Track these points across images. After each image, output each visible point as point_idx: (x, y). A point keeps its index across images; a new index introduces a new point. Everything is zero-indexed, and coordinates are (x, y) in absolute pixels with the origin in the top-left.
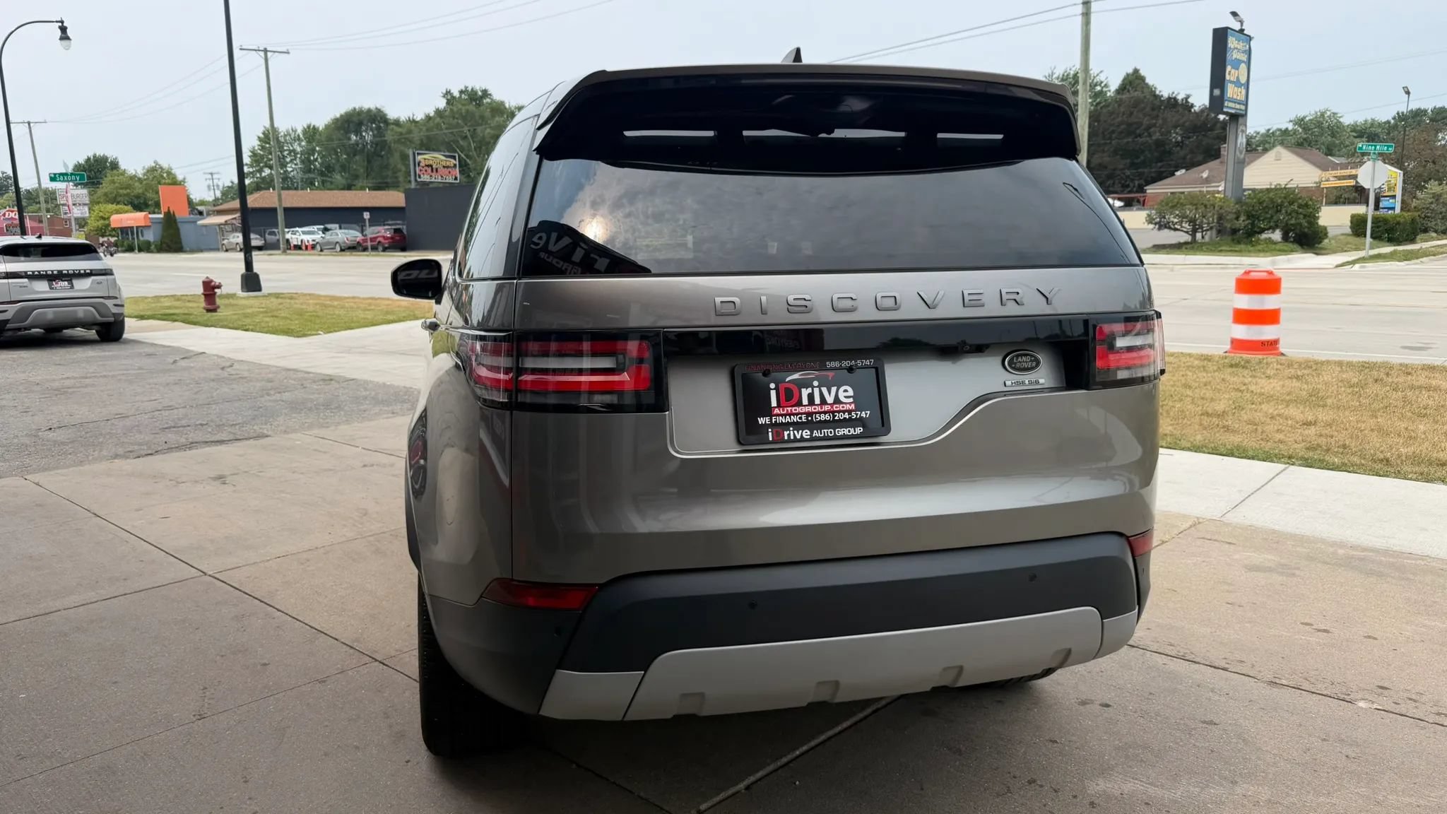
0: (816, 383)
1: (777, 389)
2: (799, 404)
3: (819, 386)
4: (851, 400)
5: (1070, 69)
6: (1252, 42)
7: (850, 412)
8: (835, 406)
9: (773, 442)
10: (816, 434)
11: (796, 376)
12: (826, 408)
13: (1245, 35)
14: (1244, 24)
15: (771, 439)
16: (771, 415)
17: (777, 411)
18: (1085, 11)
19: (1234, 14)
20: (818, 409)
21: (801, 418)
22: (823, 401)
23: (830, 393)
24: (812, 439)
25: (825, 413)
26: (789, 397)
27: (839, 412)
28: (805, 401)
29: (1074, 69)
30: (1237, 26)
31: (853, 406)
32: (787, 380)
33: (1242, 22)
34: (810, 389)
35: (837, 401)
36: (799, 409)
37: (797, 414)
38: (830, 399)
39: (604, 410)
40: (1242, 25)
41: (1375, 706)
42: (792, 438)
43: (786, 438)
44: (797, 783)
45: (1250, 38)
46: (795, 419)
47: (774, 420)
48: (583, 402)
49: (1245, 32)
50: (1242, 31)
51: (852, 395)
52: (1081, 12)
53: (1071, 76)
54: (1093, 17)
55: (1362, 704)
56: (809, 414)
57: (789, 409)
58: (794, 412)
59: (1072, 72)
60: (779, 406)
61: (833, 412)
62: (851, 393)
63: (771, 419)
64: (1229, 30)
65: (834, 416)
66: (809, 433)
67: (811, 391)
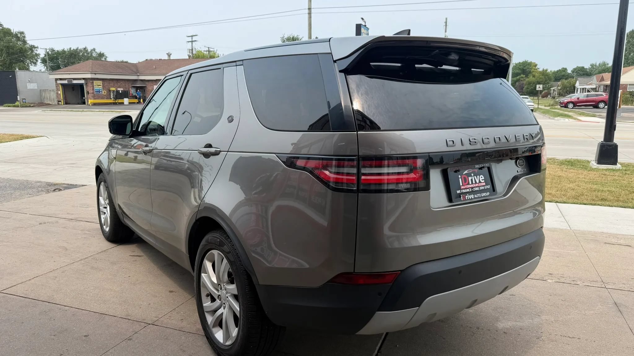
0: (472, 175)
1: (461, 178)
2: (468, 184)
3: (474, 176)
4: (484, 181)
5: (291, 35)
6: (369, 30)
7: (484, 186)
8: (479, 184)
9: (463, 200)
10: (476, 196)
11: (466, 172)
12: (477, 185)
13: (367, 27)
14: (366, 23)
15: (462, 200)
16: (461, 189)
17: (462, 187)
18: (309, 12)
19: (362, 19)
20: (474, 185)
21: (470, 190)
22: (476, 183)
23: (477, 179)
24: (475, 198)
25: (477, 187)
26: (466, 181)
27: (481, 186)
28: (470, 183)
29: (292, 35)
30: (364, 24)
31: (484, 184)
32: (464, 173)
33: (365, 22)
34: (471, 177)
35: (480, 182)
36: (469, 186)
37: (468, 188)
38: (478, 182)
39: (405, 191)
40: (365, 24)
41: (554, 281)
42: (468, 198)
43: (467, 199)
44: (398, 346)
45: (368, 29)
46: (468, 190)
47: (462, 191)
48: (385, 187)
49: (366, 26)
50: (365, 26)
51: (484, 179)
52: (307, 13)
53: (291, 38)
54: (312, 15)
55: (549, 281)
56: (472, 188)
57: (466, 186)
58: (467, 187)
59: (291, 37)
60: (463, 185)
61: (479, 186)
62: (483, 178)
63: (461, 191)
64: (362, 25)
65: (480, 188)
66: (473, 196)
67: (471, 178)
